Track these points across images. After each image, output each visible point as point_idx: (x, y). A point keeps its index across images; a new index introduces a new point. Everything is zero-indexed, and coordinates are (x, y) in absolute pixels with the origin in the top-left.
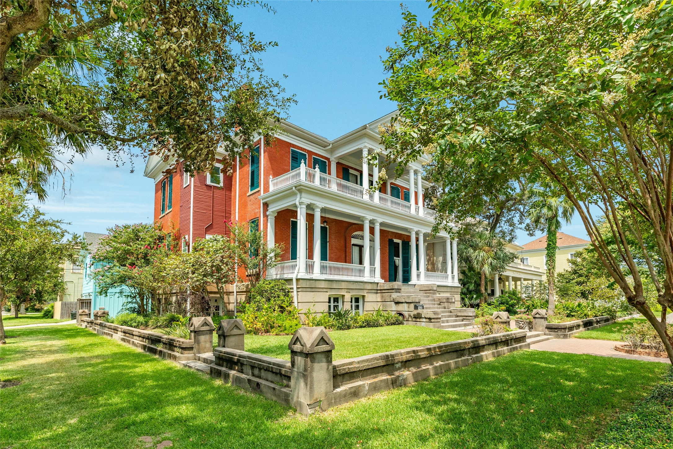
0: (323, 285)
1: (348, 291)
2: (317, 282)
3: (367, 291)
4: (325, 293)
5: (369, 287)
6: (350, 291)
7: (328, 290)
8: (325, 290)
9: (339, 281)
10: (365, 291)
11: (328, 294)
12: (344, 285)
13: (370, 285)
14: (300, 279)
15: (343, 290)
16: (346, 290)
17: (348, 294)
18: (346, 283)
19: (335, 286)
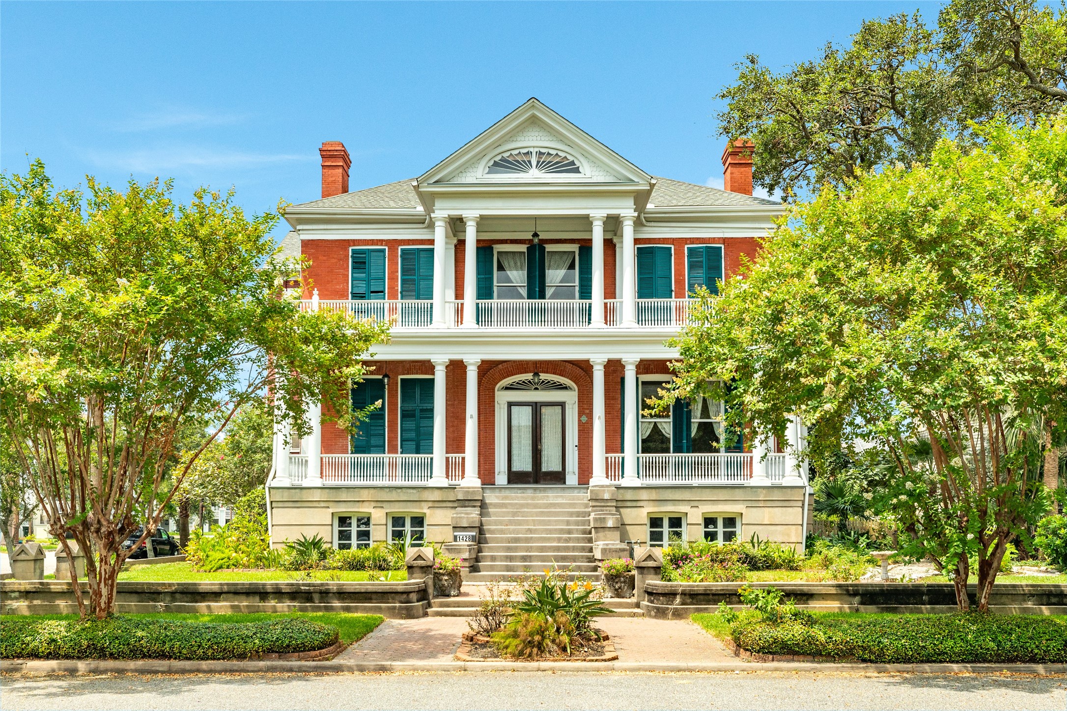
0: (317, 496)
1: (379, 504)
2: (305, 491)
3: (430, 504)
4: (324, 510)
5: (436, 496)
6: (384, 505)
7: (330, 504)
8: (322, 504)
9: (355, 488)
10: (423, 504)
11: (331, 510)
12: (365, 495)
13: (437, 492)
14: (273, 488)
15: (366, 504)
16: (373, 504)
17: (379, 510)
18: (372, 491)
19: (344, 496)
